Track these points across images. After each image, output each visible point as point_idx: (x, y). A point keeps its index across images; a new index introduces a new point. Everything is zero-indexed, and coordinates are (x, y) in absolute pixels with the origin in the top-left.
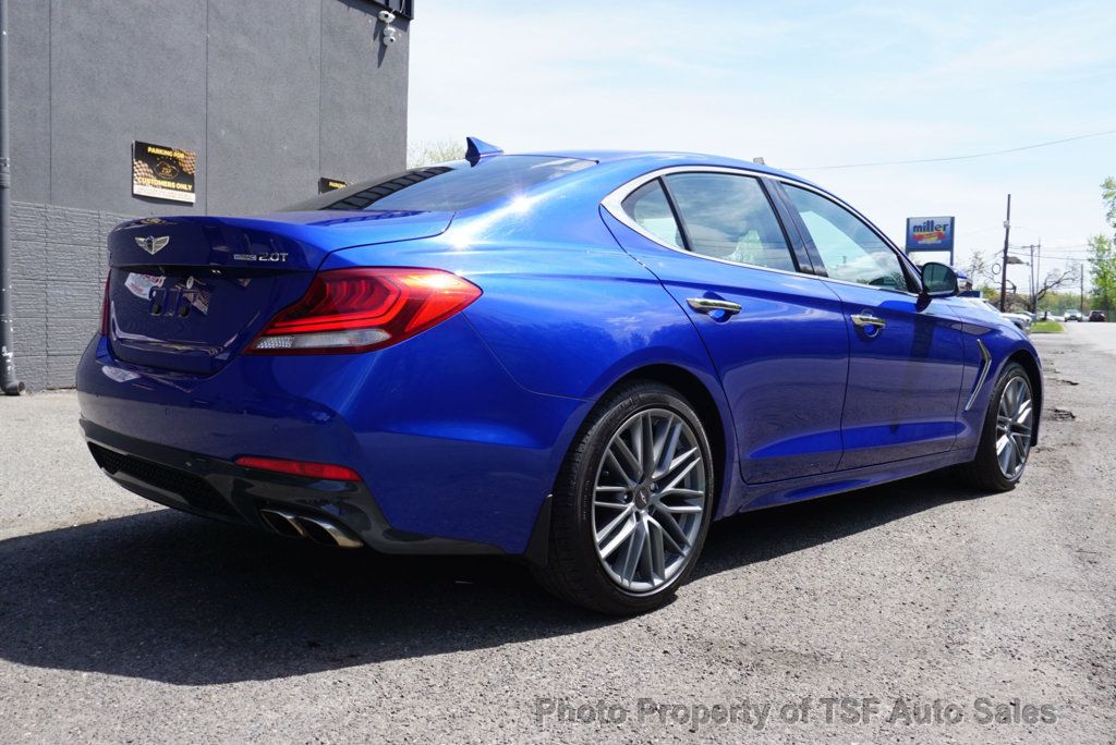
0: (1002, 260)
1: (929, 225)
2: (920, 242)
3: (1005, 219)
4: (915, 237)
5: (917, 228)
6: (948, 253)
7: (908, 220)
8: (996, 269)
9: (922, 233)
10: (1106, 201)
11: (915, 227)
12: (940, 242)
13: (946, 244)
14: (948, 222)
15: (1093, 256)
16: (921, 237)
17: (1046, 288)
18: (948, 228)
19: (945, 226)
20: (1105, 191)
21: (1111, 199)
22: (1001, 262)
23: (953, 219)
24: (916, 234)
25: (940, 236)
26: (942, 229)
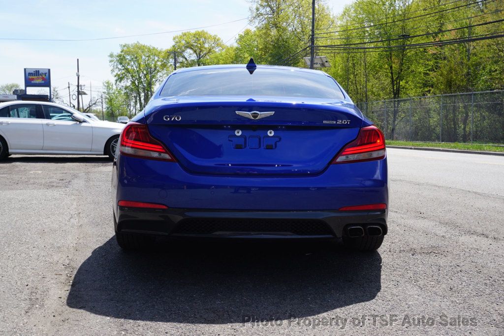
0: (77, 93)
1: (37, 73)
2: (32, 82)
3: (77, 71)
4: (29, 79)
5: (30, 74)
6: (48, 89)
7: (25, 69)
8: (74, 97)
9: (33, 77)
10: (110, 64)
11: (29, 73)
12: (43, 82)
13: (47, 83)
14: (47, 72)
15: (105, 91)
16: (33, 79)
17: (90, 106)
18: (47, 75)
19: (45, 74)
20: (110, 59)
21: (113, 63)
22: (76, 93)
23: (49, 70)
24: (30, 77)
25: (43, 79)
26: (44, 75)
